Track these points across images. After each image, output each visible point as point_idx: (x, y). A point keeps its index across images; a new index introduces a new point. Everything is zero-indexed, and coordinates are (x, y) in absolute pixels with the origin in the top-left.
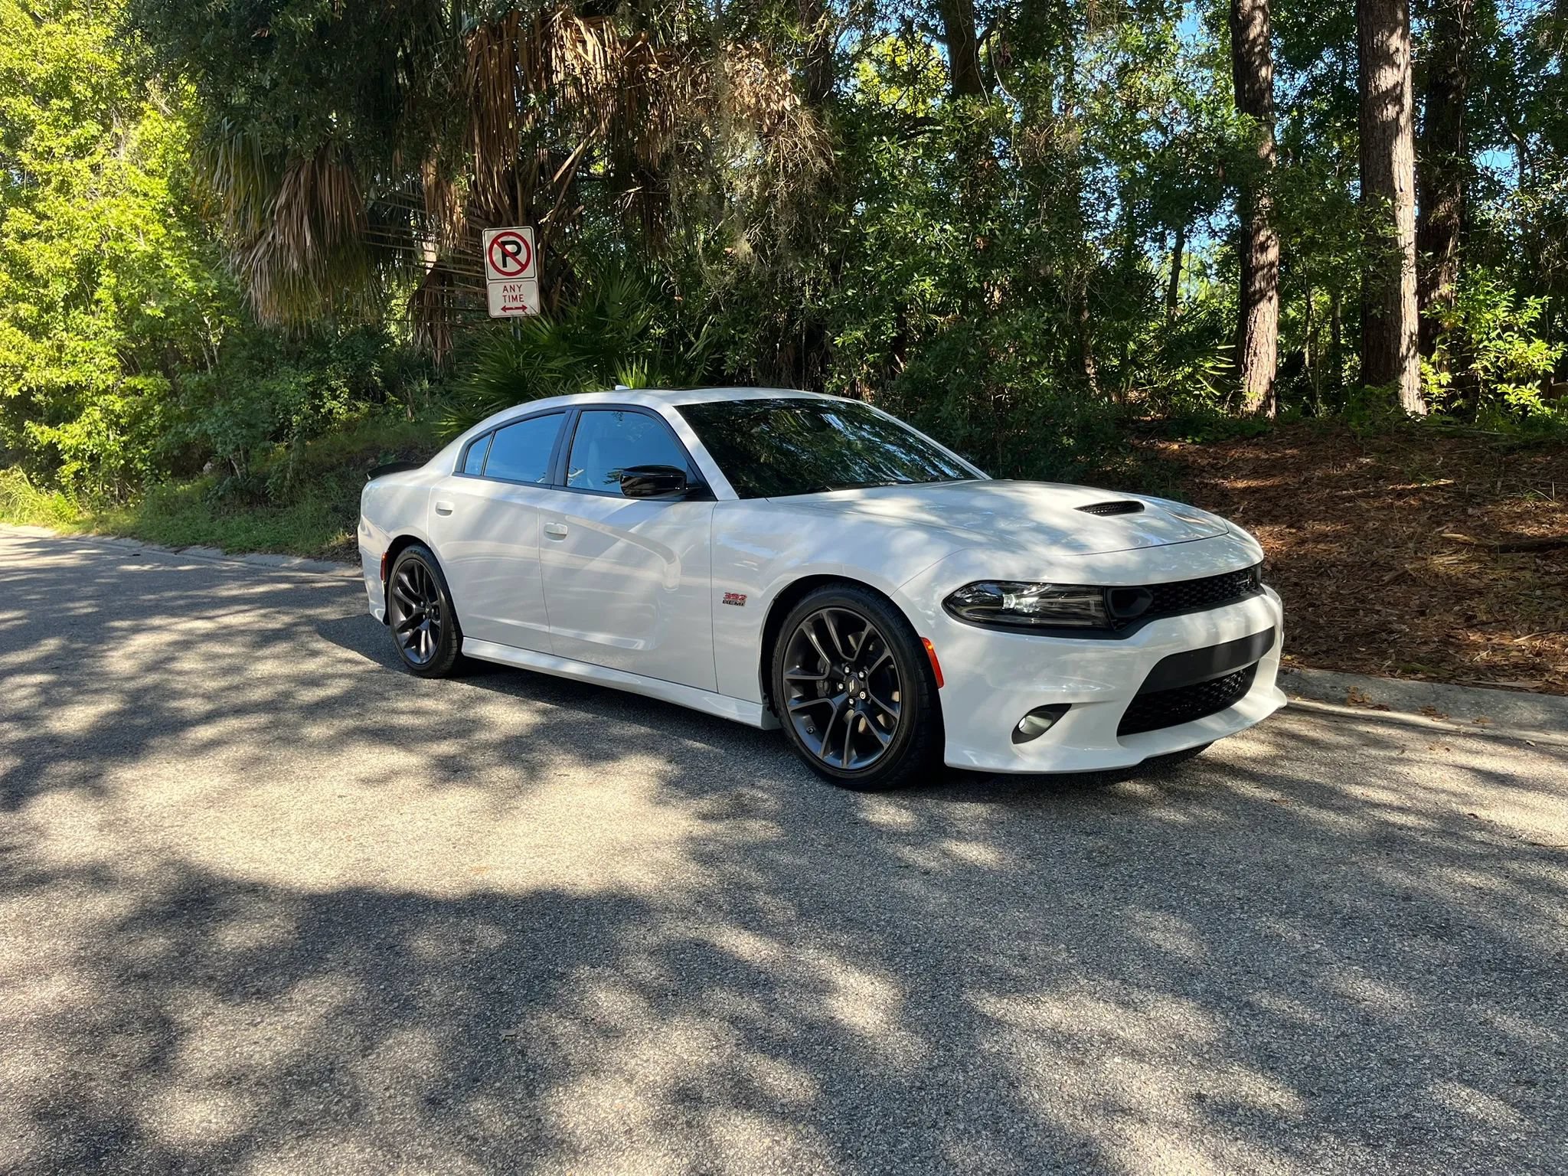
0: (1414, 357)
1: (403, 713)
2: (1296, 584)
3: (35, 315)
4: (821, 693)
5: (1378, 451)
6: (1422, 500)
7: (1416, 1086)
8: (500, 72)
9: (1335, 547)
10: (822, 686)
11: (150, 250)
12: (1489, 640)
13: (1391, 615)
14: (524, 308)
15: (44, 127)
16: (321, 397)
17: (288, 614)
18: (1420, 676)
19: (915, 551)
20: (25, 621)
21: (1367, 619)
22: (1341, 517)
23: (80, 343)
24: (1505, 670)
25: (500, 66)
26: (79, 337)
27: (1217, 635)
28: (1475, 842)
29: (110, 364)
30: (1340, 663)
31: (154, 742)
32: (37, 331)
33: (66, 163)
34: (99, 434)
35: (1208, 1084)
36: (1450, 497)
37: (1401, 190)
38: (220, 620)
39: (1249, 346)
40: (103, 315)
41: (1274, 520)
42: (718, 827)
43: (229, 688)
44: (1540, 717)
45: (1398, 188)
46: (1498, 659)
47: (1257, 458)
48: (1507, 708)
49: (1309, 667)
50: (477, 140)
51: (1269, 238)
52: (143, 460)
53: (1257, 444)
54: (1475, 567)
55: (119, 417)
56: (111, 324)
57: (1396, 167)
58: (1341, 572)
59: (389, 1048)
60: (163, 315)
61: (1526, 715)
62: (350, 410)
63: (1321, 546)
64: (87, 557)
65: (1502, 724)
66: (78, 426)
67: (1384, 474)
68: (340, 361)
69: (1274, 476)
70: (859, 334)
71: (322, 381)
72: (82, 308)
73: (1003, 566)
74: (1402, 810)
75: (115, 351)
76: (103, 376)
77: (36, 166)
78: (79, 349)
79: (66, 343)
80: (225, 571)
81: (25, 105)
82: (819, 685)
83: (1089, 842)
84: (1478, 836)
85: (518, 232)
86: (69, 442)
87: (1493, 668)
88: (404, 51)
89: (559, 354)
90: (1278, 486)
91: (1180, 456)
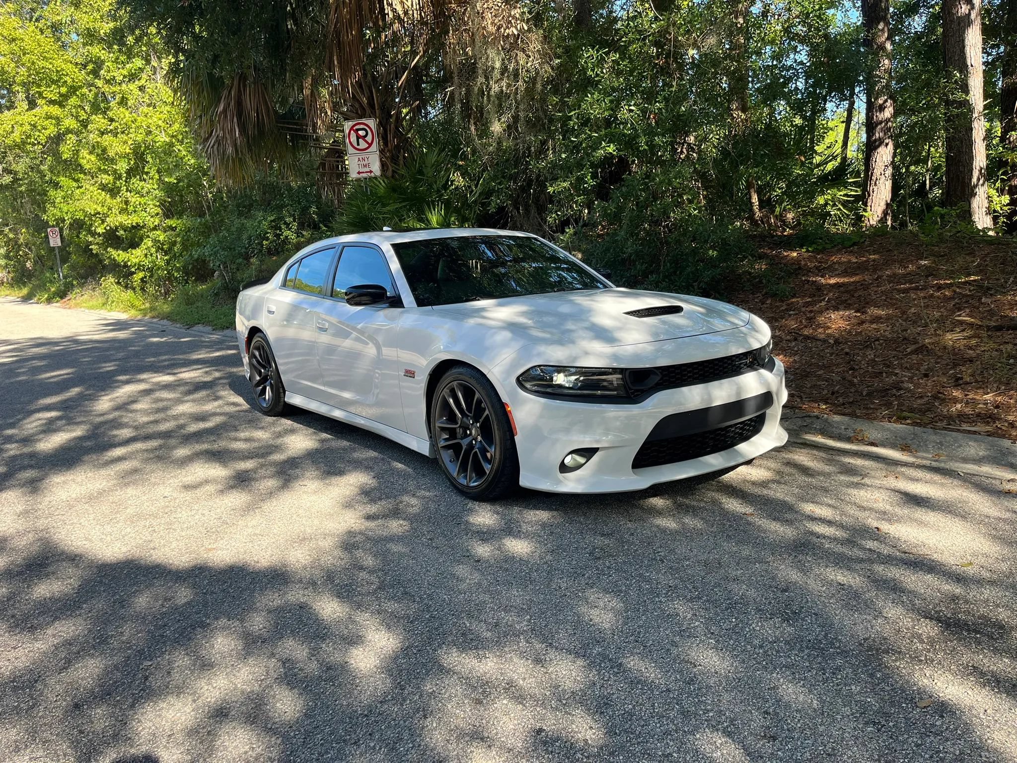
0: (983, 185)
1: (240, 440)
2: (847, 354)
3: (112, 182)
4: (459, 436)
5: (934, 255)
6: (955, 291)
7: (690, 733)
8: (350, 17)
9: (883, 326)
10: (460, 431)
11: (167, 140)
12: (966, 395)
13: (905, 376)
14: (371, 172)
15: (109, 64)
16: (280, 229)
17: (220, 371)
18: (908, 421)
19: (505, 344)
20: (71, 375)
21: (887, 379)
22: (895, 304)
23: (138, 199)
24: (969, 418)
25: (350, 13)
26: (138, 195)
27: (710, 399)
28: (865, 549)
29: (156, 212)
30: (858, 411)
31: (86, 458)
32: (113, 192)
33: (124, 85)
34: (151, 255)
35: (551, 723)
36: (974, 290)
37: (972, 66)
38: (178, 375)
39: (871, 179)
40: (151, 181)
41: (848, 307)
42: (372, 524)
43: (152, 422)
44: (981, 454)
45: (969, 64)
46: (968, 410)
47: (849, 262)
48: (960, 446)
49: (835, 414)
50: (336, 63)
51: (886, 101)
52: (178, 270)
53: (851, 252)
54: (973, 342)
55: (163, 244)
56: (156, 186)
57: (967, 49)
58: (881, 345)
59: (76, 669)
60: (175, 181)
61: (973, 451)
62: (298, 236)
63: (874, 326)
64: (135, 332)
65: (952, 458)
66: (139, 251)
67: (934, 273)
68: (291, 205)
69: (857, 274)
70: (565, 184)
71: (281, 218)
72: (138, 177)
73: (556, 354)
74: (830, 523)
75: (158, 204)
76: (152, 219)
77: (106, 89)
78: (137, 203)
79: (130, 199)
80: (206, 342)
81: (98, 50)
82: (458, 430)
83: (599, 541)
84: (870, 544)
85: (366, 122)
86: (134, 261)
87: (962, 417)
88: (291, 6)
89: (391, 202)
90: (858, 282)
91: (797, 261)
